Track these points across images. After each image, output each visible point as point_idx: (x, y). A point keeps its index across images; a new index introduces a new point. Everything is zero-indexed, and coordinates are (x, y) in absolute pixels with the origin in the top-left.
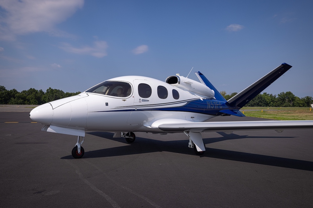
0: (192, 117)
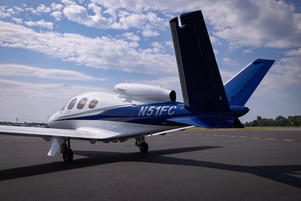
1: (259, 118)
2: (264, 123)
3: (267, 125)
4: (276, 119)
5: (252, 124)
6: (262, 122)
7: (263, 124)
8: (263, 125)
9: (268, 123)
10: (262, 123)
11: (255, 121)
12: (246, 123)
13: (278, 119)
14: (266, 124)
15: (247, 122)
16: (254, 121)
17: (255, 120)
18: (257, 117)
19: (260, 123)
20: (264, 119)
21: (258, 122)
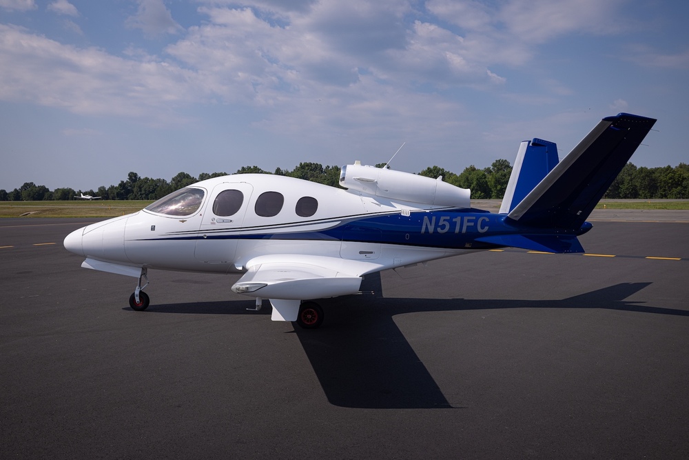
0: (361, 253)
1: (133, 176)
2: (145, 190)
3: (153, 195)
4: (173, 179)
5: (115, 192)
6: (140, 188)
7: (143, 192)
8: (144, 195)
9: (155, 189)
10: (141, 191)
11: (122, 185)
12: (100, 189)
13: (179, 181)
14: (151, 192)
15: (103, 187)
16: (120, 185)
17: (123, 182)
18: (129, 175)
19: (135, 189)
20: (147, 179)
21: (130, 186)
